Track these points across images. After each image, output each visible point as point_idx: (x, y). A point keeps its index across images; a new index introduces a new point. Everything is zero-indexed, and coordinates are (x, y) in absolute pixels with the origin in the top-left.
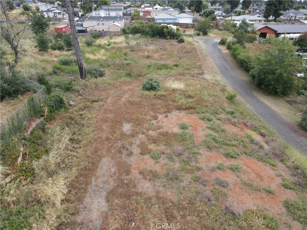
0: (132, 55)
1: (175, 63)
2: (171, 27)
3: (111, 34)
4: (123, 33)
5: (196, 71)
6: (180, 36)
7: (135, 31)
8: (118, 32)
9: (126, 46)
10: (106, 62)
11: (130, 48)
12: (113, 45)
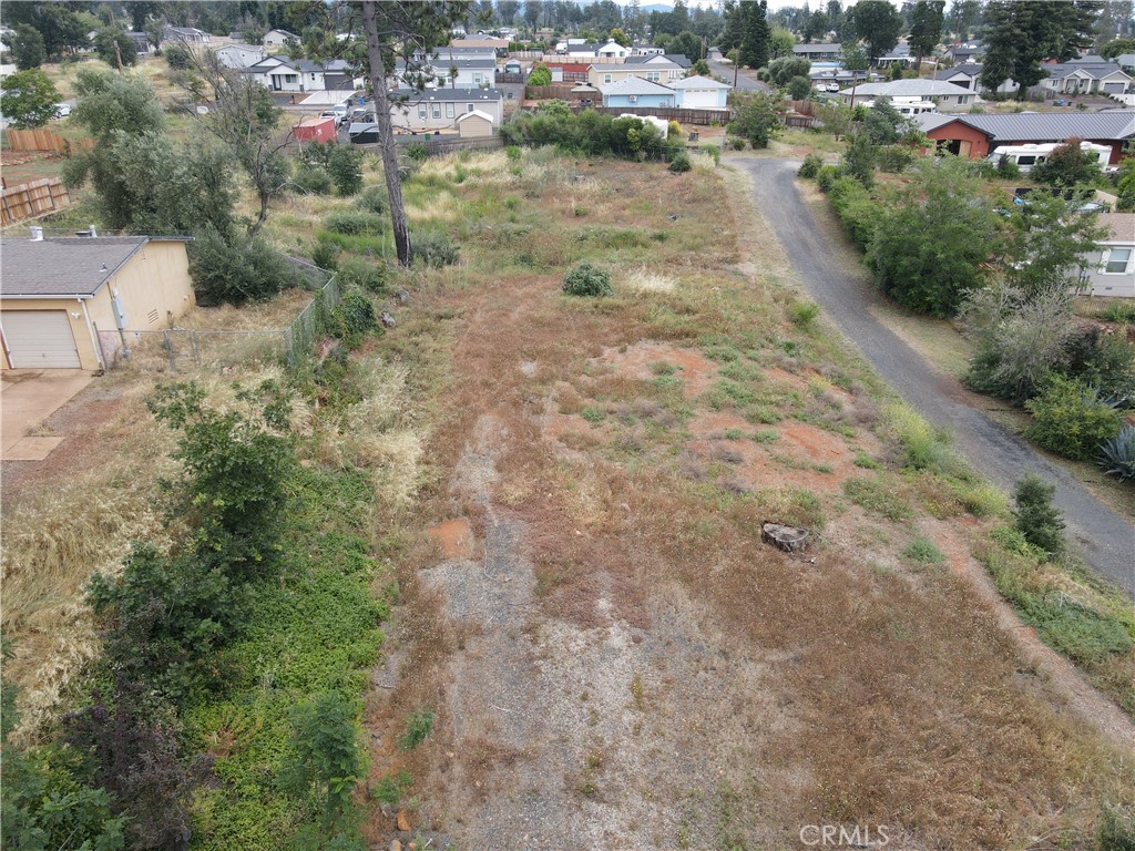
0: (532, 208)
1: (657, 231)
2: (651, 124)
3: (463, 147)
4: (501, 142)
5: (717, 253)
6: (677, 150)
7: (539, 136)
8: (486, 139)
9: (514, 183)
10: (454, 227)
11: (525, 188)
12: (471, 179)
